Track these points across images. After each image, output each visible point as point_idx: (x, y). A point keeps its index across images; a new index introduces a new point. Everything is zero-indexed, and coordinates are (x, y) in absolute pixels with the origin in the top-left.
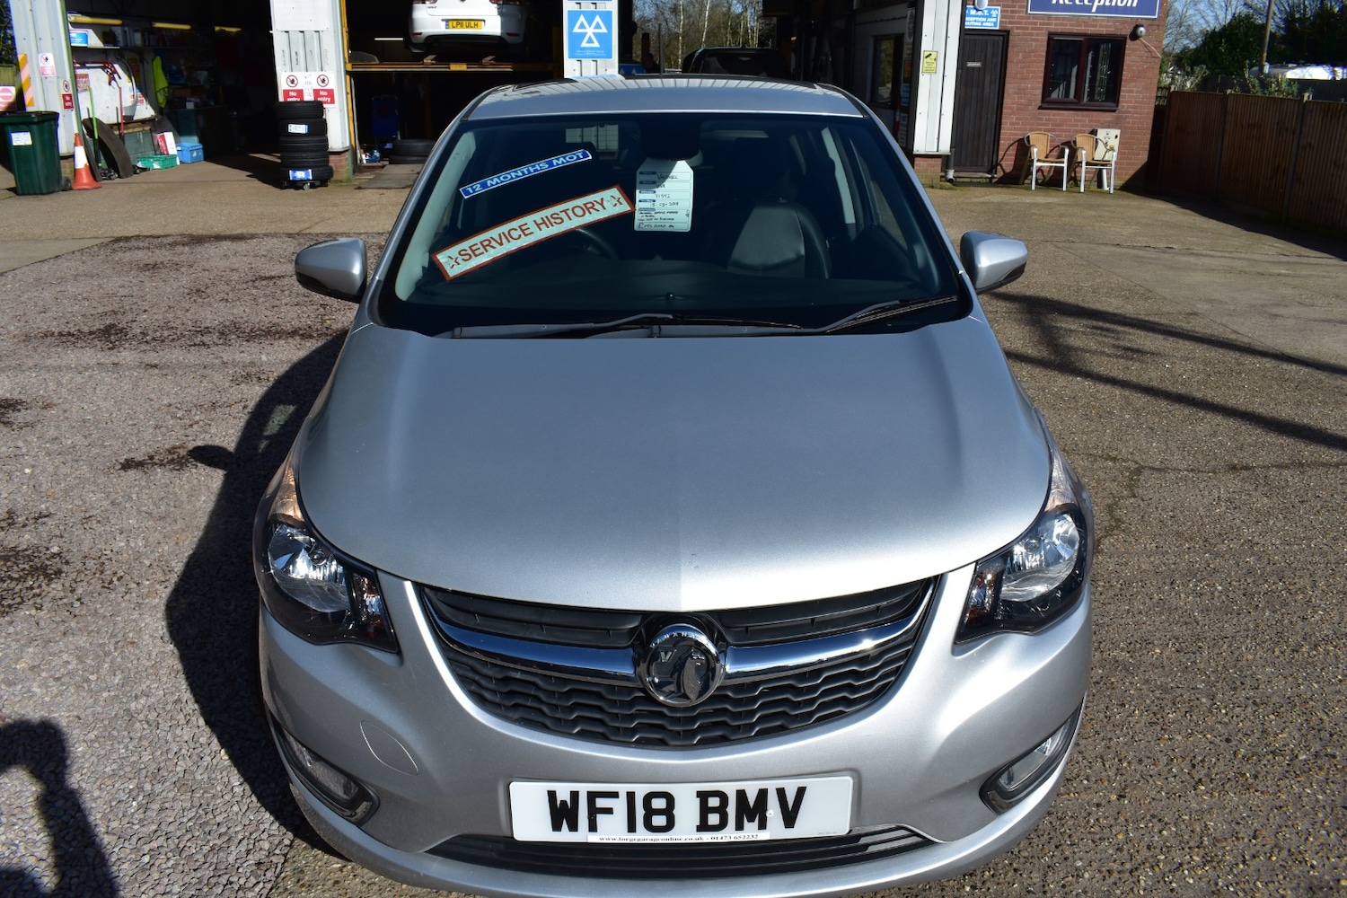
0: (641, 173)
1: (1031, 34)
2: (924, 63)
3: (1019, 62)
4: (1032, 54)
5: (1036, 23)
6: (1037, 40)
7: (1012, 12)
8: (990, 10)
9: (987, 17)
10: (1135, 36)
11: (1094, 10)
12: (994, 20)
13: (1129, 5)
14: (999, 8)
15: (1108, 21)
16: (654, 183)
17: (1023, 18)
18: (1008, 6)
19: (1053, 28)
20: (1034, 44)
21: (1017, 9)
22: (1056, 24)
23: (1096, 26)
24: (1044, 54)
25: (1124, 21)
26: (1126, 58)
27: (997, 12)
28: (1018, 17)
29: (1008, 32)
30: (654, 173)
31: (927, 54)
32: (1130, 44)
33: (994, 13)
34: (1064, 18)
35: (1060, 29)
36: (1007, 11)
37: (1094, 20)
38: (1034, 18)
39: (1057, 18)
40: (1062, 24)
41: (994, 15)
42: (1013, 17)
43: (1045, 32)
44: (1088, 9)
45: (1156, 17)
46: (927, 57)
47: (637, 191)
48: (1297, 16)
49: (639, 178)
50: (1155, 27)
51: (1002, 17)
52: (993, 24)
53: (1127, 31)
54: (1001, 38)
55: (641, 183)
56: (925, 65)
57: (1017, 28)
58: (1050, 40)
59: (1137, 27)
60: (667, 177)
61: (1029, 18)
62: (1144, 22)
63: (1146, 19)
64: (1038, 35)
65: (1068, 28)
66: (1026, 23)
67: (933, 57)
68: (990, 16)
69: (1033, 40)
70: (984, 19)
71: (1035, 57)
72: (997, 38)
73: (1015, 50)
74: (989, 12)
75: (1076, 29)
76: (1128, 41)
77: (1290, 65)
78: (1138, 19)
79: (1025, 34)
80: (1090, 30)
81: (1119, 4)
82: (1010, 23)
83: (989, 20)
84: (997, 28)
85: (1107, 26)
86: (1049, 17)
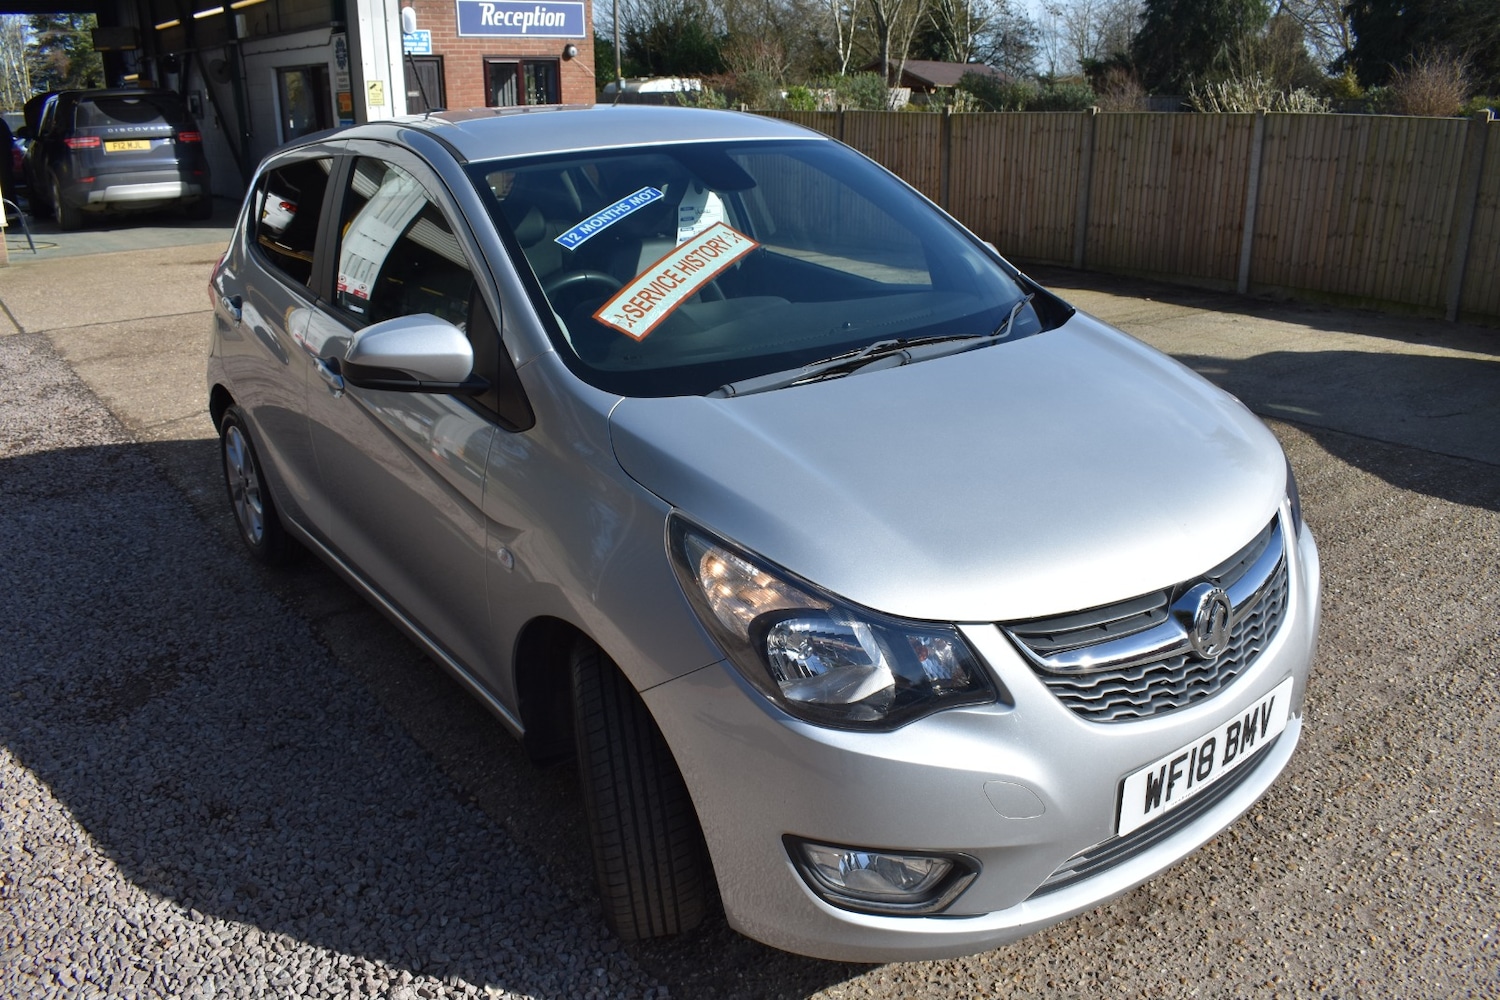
0: (682, 209)
1: (466, 58)
2: (369, 95)
3: (458, 88)
4: (470, 80)
5: (468, 47)
6: (473, 65)
7: (443, 35)
8: (419, 34)
9: (417, 41)
10: (567, 56)
11: (524, 30)
12: (425, 44)
13: (557, 24)
14: (429, 31)
15: (540, 42)
16: (693, 219)
17: (454, 41)
18: (439, 29)
19: (487, 51)
20: (470, 68)
21: (447, 32)
22: (489, 47)
23: (528, 47)
24: (482, 79)
25: (554, 42)
26: (563, 79)
27: (427, 35)
28: (450, 41)
29: (442, 57)
30: (692, 208)
31: (371, 84)
32: (563, 64)
33: (424, 37)
34: (496, 40)
35: (494, 52)
36: (437, 35)
37: (526, 42)
38: (466, 41)
39: (489, 40)
40: (495, 47)
41: (424, 39)
42: (444, 41)
43: (479, 55)
44: (518, 30)
45: (584, 36)
46: (372, 88)
47: (679, 229)
48: (637, 30)
49: (681, 214)
50: (584, 47)
51: (433, 41)
52: (424, 49)
53: (560, 51)
54: (435, 64)
55: (682, 220)
56: (371, 97)
57: (451, 52)
58: (485, 63)
59: (568, 47)
60: (702, 212)
61: (460, 41)
62: (573, 42)
63: (575, 39)
64: (473, 59)
65: (501, 50)
66: (459, 47)
67: (378, 87)
68: (421, 40)
69: (469, 64)
70: (414, 44)
71: (474, 82)
72: (430, 64)
73: (453, 75)
74: (419, 36)
75: (510, 51)
76: (562, 62)
77: (642, 79)
78: (567, 39)
79: (459, 59)
80: (525, 52)
81: (548, 24)
82: (443, 47)
83: (420, 44)
84: (430, 53)
85: (539, 47)
86: (481, 40)
